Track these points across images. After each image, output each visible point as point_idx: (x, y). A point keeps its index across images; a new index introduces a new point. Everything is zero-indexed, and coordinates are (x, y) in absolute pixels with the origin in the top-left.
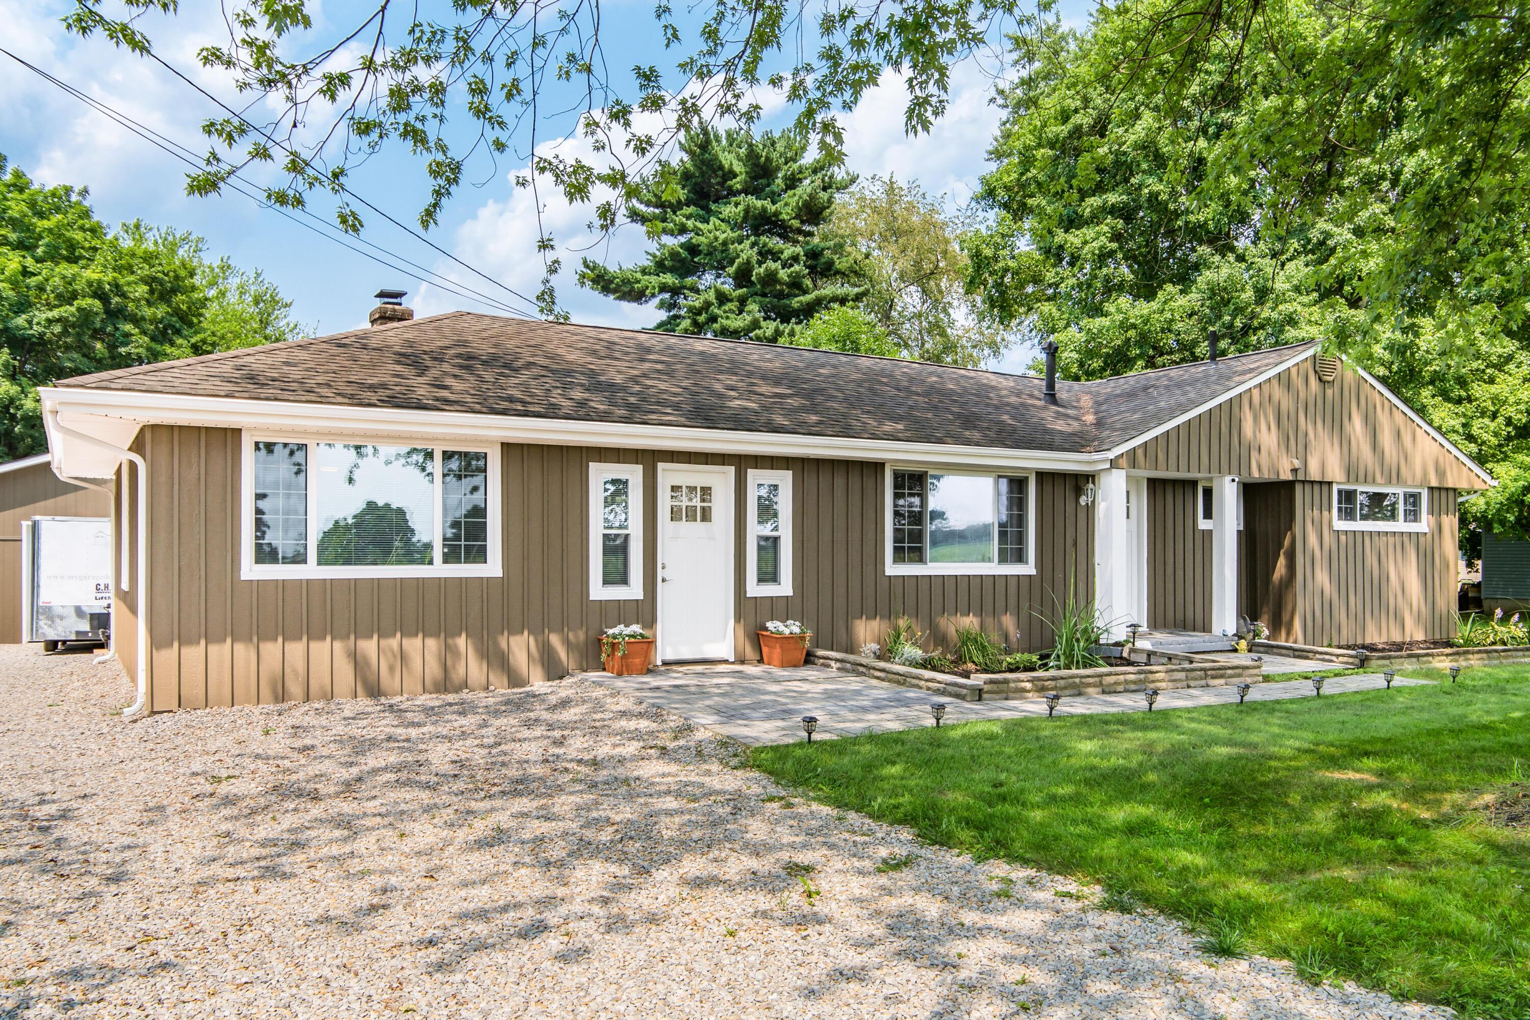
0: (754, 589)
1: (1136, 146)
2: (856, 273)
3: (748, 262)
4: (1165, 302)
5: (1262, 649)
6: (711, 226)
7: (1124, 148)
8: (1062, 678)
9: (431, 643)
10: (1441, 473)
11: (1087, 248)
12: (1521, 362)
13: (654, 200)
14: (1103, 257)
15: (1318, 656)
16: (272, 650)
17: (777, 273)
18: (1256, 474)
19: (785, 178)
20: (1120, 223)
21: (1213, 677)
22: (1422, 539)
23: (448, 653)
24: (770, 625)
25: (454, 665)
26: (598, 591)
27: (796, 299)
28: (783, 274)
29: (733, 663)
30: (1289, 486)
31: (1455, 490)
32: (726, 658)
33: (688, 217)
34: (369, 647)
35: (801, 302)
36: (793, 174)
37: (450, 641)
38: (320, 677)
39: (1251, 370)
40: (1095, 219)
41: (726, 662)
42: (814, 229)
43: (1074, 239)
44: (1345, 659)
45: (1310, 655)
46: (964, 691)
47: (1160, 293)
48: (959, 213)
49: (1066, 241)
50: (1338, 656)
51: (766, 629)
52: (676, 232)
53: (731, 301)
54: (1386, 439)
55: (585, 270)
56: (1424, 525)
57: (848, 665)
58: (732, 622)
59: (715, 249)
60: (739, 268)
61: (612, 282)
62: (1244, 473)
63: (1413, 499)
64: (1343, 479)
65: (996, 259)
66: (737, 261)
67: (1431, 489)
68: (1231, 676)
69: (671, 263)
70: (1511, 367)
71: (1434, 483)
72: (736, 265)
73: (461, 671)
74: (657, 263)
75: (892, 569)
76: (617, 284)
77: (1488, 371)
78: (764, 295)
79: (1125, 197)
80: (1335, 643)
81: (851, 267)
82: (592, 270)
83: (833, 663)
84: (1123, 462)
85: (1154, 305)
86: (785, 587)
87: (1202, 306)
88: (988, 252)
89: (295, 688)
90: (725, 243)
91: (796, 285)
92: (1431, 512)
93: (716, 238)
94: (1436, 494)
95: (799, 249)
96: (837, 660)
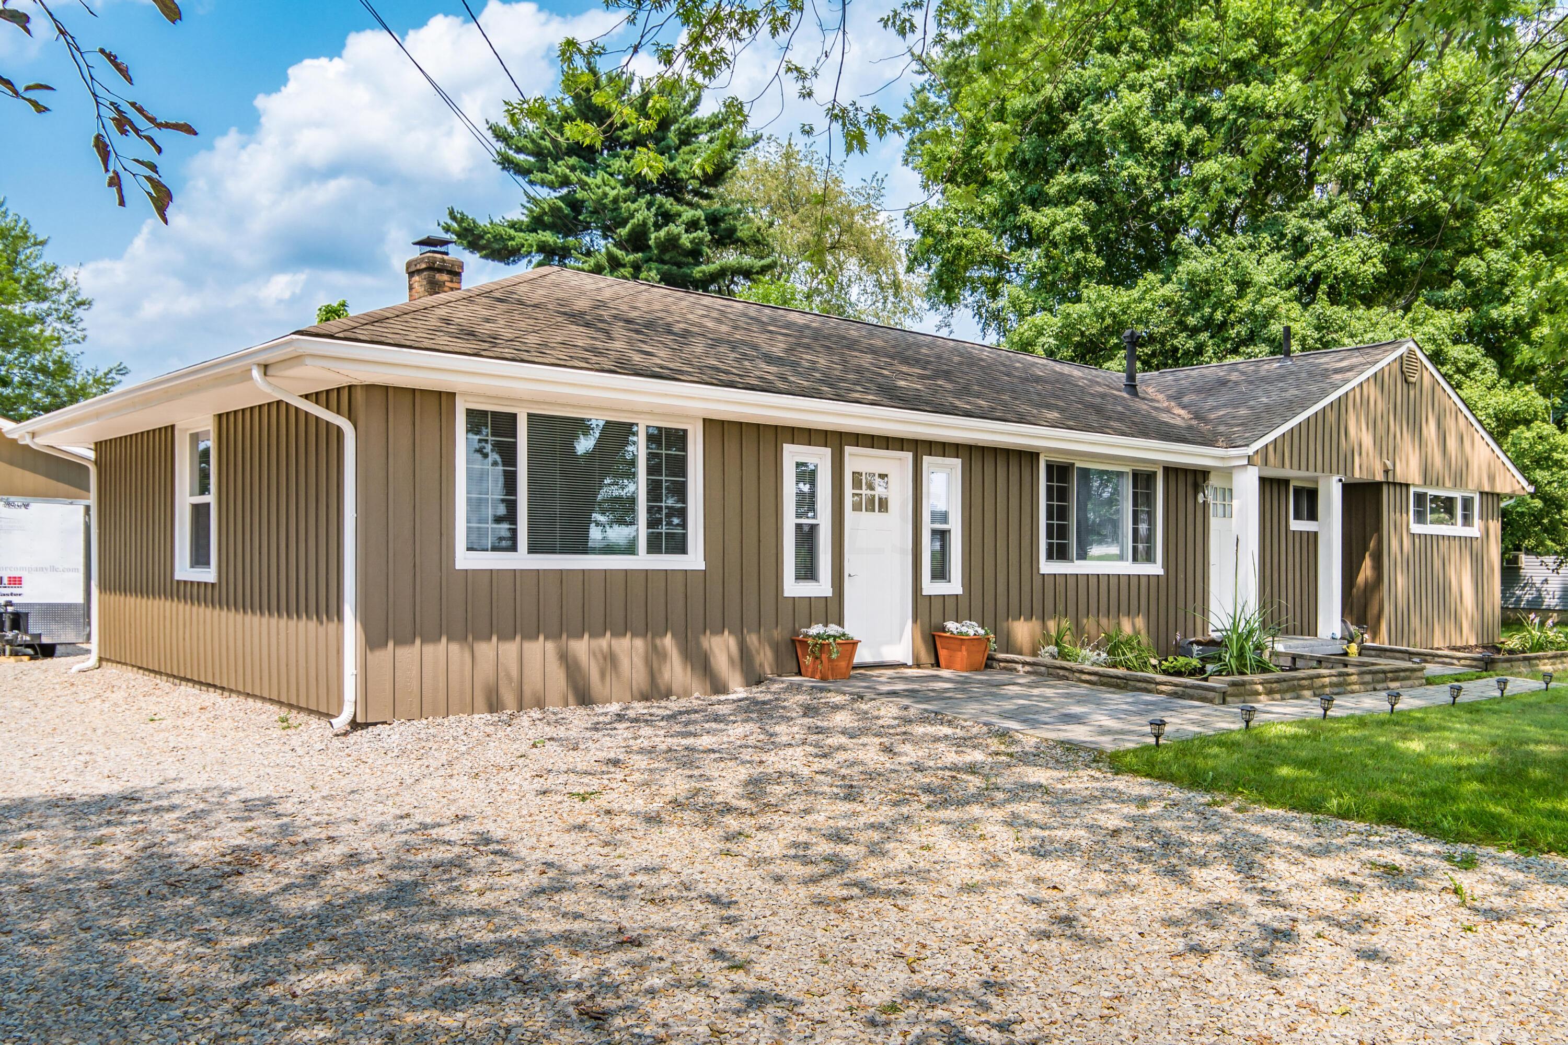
0: (931, 588)
1: (1115, 125)
2: (758, 243)
3: (644, 223)
4: (1145, 292)
5: (1373, 653)
6: (598, 181)
7: (1100, 126)
8: (1285, 681)
9: (639, 643)
10: (1492, 479)
11: (1058, 229)
12: (1485, 369)
13: (530, 146)
14: (1076, 239)
15: (1437, 659)
16: (486, 650)
17: (680, 238)
18: (1357, 475)
19: (680, 133)
20: (1093, 206)
21: (1392, 680)
22: (1474, 543)
23: (655, 657)
24: (951, 625)
25: (660, 669)
26: (793, 588)
27: (698, 269)
28: (686, 240)
29: (910, 667)
30: (1378, 486)
31: (1498, 495)
32: (902, 661)
33: (573, 169)
34: (581, 647)
35: (703, 272)
36: (688, 128)
37: (658, 642)
38: (533, 681)
39: (1350, 369)
40: (1065, 198)
41: (904, 665)
42: (712, 191)
43: (1041, 218)
44: (1468, 662)
45: (1428, 658)
46: (1211, 694)
47: (1140, 282)
48: (865, 184)
49: (1033, 218)
50: (1459, 659)
51: (943, 629)
52: (557, 185)
53: (624, 266)
54: (1452, 443)
55: (450, 222)
56: (1475, 531)
57: (1043, 669)
58: (910, 621)
59: (605, 207)
60: (633, 231)
61: (482, 237)
62: (1349, 474)
63: (1467, 504)
64: (1421, 483)
65: (949, 234)
66: (632, 221)
67: (1481, 493)
68: (1404, 679)
69: (551, 220)
70: (1476, 373)
71: (1487, 489)
72: (629, 226)
73: (667, 675)
74: (534, 218)
75: (1048, 567)
76: (488, 240)
77: (1456, 376)
78: (663, 262)
79: (1097, 177)
80: (1424, 645)
81: (754, 235)
82: (459, 223)
83: (1019, 667)
84: (1258, 459)
85: (1135, 293)
86: (954, 586)
87: (1182, 296)
88: (942, 227)
89: (509, 697)
90: (615, 201)
91: (695, 254)
92: (1481, 517)
93: (605, 195)
94: (1485, 497)
95: (699, 213)
96: (1025, 663)
